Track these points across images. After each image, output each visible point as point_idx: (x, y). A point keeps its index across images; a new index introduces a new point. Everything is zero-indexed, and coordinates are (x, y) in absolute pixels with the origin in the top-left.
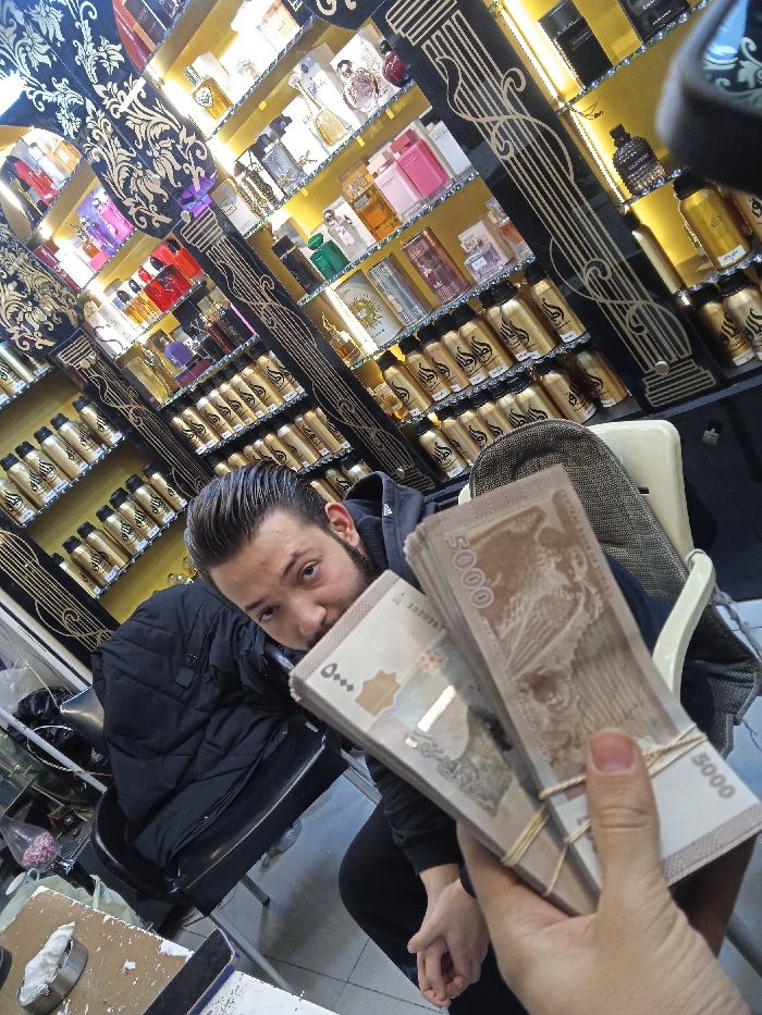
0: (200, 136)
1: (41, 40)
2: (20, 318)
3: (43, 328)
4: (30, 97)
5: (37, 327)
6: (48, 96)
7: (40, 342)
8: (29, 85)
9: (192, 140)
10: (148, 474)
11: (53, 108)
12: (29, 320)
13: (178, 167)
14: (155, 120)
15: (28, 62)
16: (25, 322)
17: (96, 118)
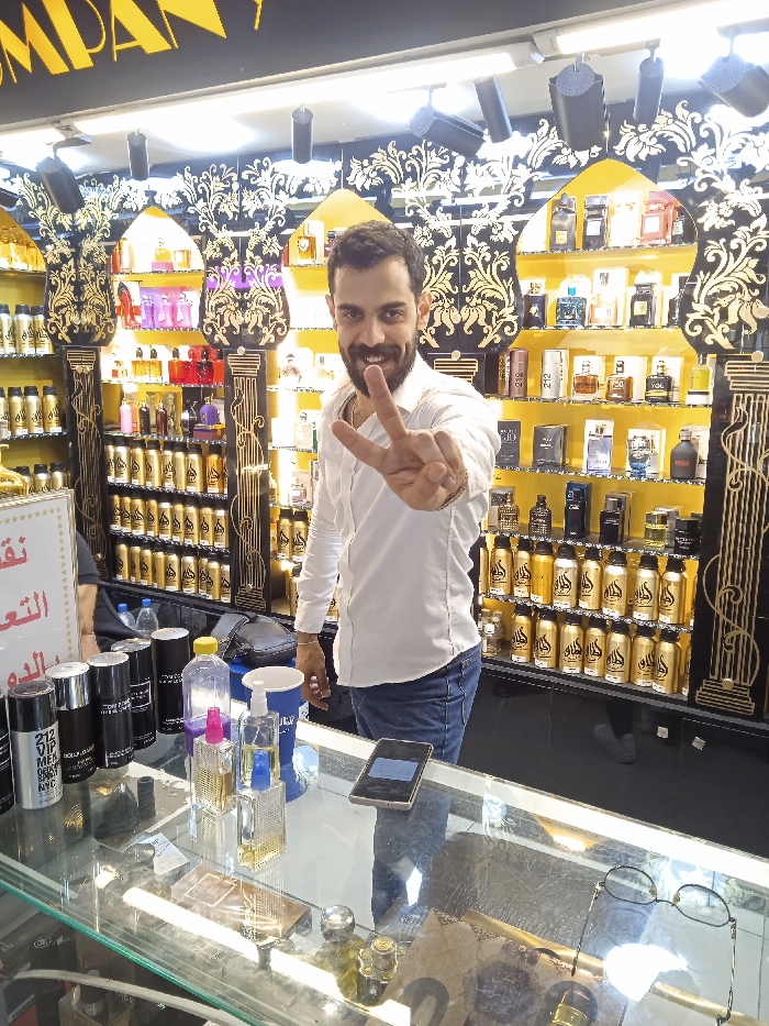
0: (288, 323)
1: (237, 204)
2: (63, 311)
3: (72, 327)
4: (200, 218)
5: (68, 324)
6: (212, 228)
7: (63, 335)
8: (206, 214)
9: (283, 321)
10: (53, 469)
11: (209, 236)
12: (67, 317)
13: (260, 325)
14: (267, 293)
15: (218, 206)
16: (63, 316)
17: (232, 263)
